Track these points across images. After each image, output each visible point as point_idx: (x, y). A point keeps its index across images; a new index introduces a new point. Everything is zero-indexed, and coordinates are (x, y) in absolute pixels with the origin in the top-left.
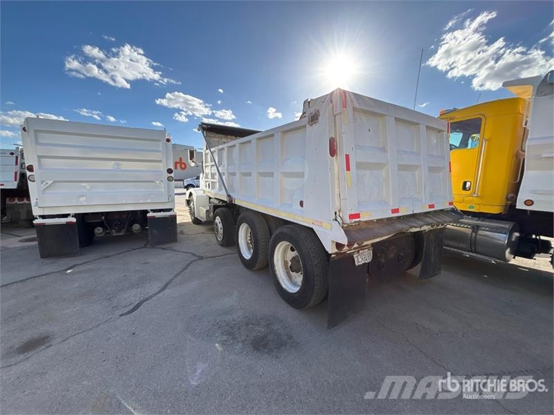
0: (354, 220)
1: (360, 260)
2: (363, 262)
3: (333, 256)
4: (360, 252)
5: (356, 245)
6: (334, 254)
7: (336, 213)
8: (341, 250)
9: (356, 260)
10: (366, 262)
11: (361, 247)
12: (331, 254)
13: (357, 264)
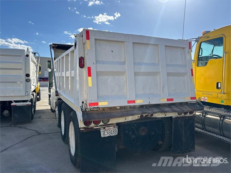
0: (93, 107)
1: (106, 134)
2: (108, 135)
3: (81, 129)
4: (106, 128)
5: (101, 123)
6: (82, 128)
7: (83, 102)
8: (88, 126)
9: (102, 133)
10: (112, 135)
11: (106, 125)
12: (80, 128)
13: (102, 136)
